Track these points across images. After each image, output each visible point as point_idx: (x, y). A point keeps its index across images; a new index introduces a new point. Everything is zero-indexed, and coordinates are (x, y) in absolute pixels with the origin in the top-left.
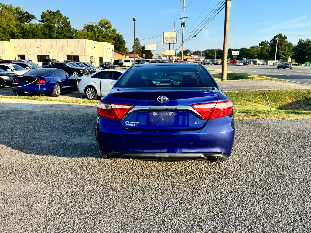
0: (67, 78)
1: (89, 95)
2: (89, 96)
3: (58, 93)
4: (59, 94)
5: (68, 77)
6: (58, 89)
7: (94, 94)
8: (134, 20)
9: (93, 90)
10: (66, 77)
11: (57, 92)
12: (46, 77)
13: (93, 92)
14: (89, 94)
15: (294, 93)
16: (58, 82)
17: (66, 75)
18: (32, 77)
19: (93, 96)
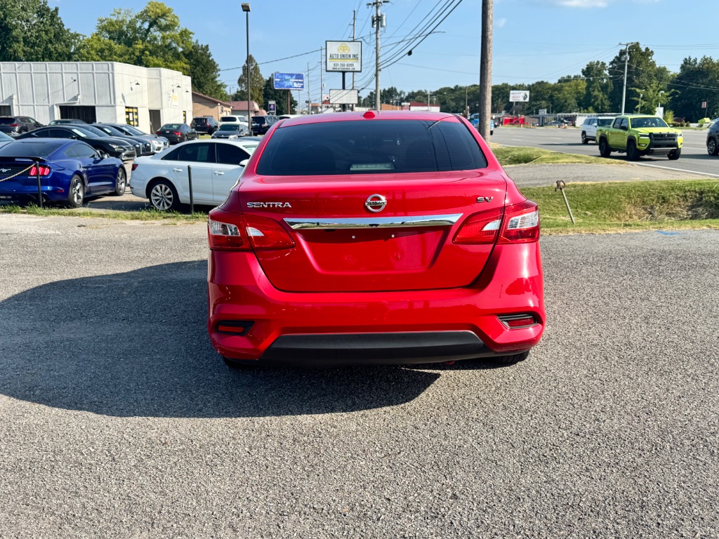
0: (96, 162)
1: (158, 202)
2: (159, 204)
3: (78, 199)
4: (80, 200)
5: (99, 161)
6: (77, 188)
7: (170, 199)
8: (246, 8)
9: (168, 190)
10: (93, 159)
11: (75, 195)
12: (50, 158)
13: (169, 194)
14: (157, 200)
15: (640, 189)
16: (78, 173)
17: (93, 156)
18: (16, 160)
19: (168, 204)
